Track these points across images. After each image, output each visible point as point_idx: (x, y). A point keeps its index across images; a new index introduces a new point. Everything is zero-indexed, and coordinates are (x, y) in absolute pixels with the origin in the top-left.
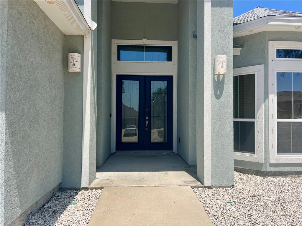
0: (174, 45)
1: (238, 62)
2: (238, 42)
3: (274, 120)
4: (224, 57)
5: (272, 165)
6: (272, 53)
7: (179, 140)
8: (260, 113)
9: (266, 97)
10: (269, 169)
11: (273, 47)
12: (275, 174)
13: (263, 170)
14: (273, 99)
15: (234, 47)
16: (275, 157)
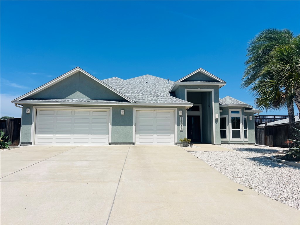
0: (200, 105)
1: (221, 114)
2: (221, 109)
3: (231, 129)
4: (217, 114)
5: (231, 141)
6: (230, 112)
7: (203, 137)
8: (227, 128)
9: (229, 124)
10: (230, 142)
11: (230, 111)
12: (232, 144)
13: (229, 142)
14: (231, 124)
15: (220, 110)
16: (232, 139)
